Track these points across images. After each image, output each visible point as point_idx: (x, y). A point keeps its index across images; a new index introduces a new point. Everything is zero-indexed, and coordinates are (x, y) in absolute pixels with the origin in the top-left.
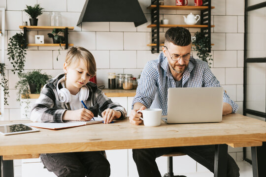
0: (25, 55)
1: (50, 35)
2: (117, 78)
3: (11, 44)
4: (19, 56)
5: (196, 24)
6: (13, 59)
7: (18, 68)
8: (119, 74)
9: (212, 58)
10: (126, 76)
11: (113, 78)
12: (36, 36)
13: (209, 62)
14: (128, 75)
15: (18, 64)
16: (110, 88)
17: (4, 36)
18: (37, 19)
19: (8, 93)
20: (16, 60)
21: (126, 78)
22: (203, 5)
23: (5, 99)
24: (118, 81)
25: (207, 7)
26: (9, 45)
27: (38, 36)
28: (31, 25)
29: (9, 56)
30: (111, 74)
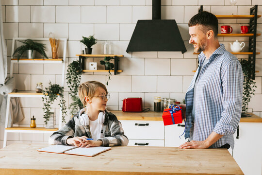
0: (79, 80)
1: (102, 63)
2: (162, 102)
3: (69, 70)
4: (74, 81)
5: (241, 51)
6: (70, 83)
7: (74, 91)
8: (164, 99)
9: (256, 85)
10: (169, 101)
11: (158, 102)
12: (91, 63)
13: (253, 89)
14: (171, 100)
15: (75, 87)
16: (155, 110)
17: (64, 63)
18: (92, 49)
19: (65, 113)
20: (72, 84)
21: (169, 102)
22: (249, 33)
23: (63, 117)
24: (163, 104)
25: (252, 34)
26: (68, 71)
27: (92, 63)
28: (86, 54)
29: (67, 80)
30: (156, 98)
